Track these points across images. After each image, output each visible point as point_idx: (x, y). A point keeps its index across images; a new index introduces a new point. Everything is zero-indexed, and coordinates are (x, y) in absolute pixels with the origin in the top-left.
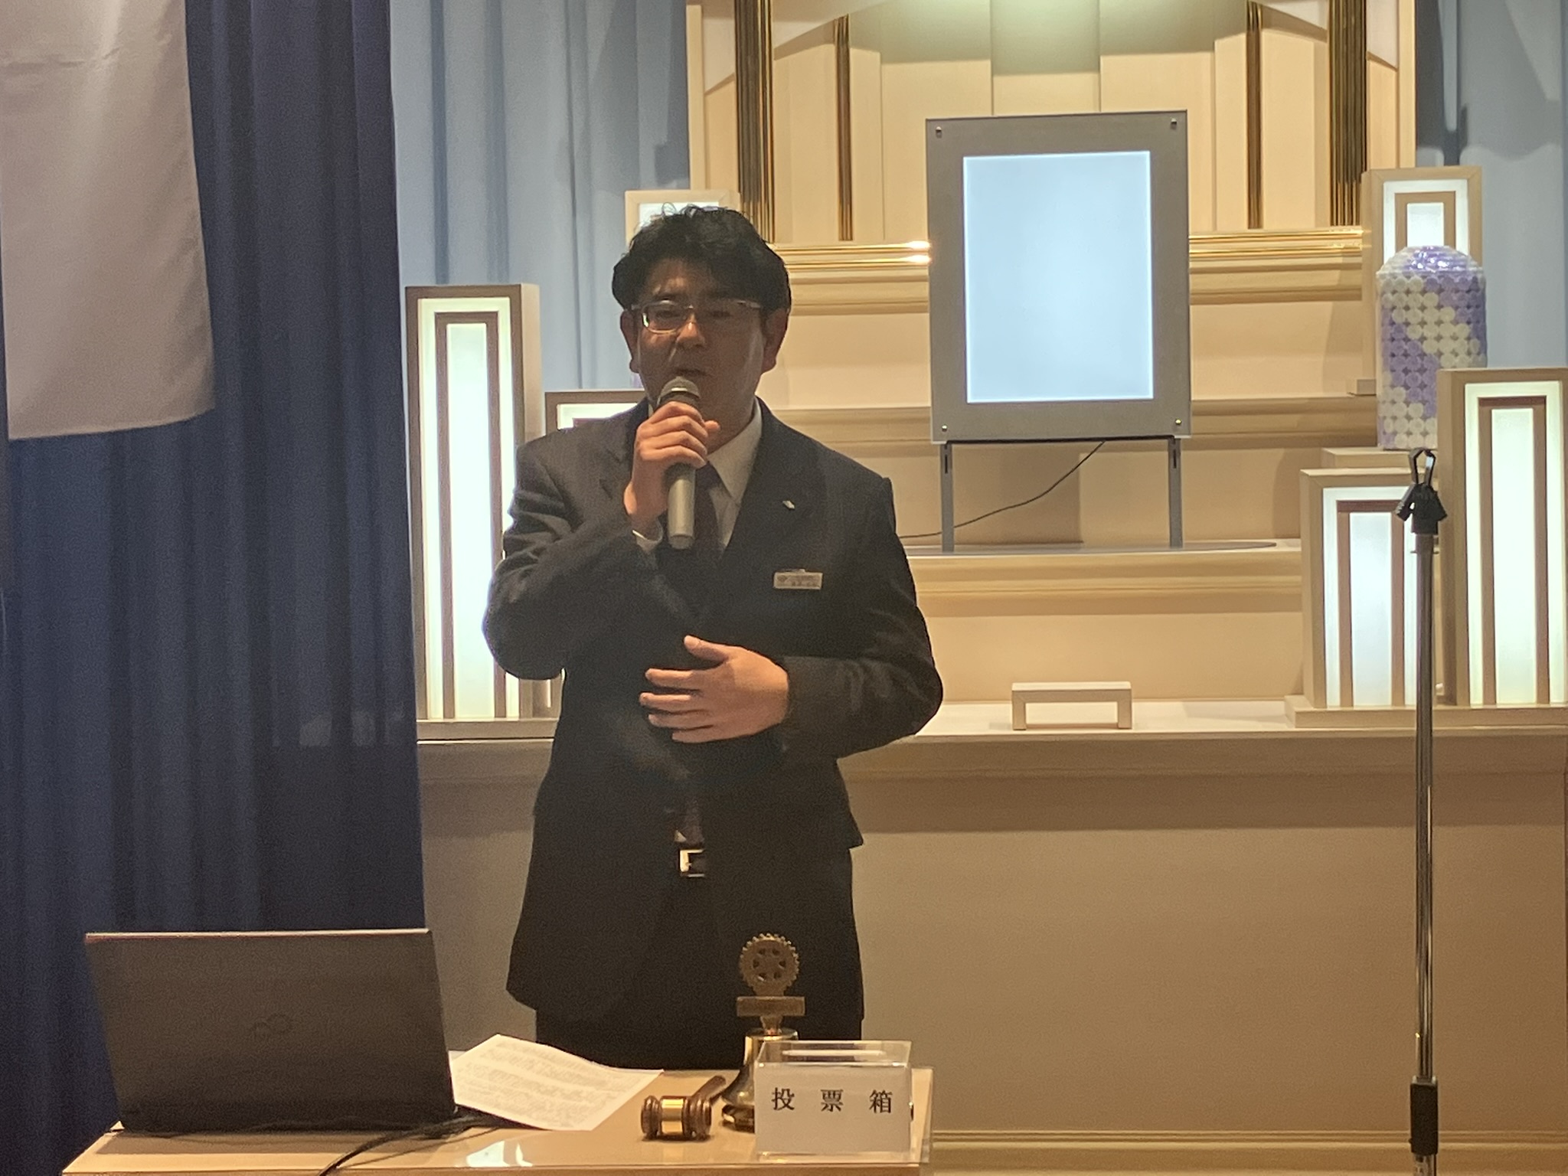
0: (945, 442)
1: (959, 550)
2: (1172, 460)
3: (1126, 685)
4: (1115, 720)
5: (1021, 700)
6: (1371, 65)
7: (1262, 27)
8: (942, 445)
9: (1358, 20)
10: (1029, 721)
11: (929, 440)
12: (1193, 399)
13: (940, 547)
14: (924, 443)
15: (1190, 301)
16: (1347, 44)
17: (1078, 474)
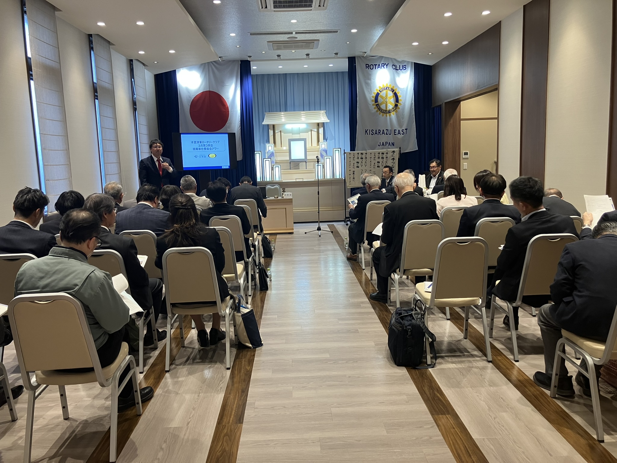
0: (290, 162)
1: (291, 170)
2: (306, 163)
6: (320, 134)
7: (312, 131)
12: (307, 159)
15: (307, 152)
17: (299, 164)
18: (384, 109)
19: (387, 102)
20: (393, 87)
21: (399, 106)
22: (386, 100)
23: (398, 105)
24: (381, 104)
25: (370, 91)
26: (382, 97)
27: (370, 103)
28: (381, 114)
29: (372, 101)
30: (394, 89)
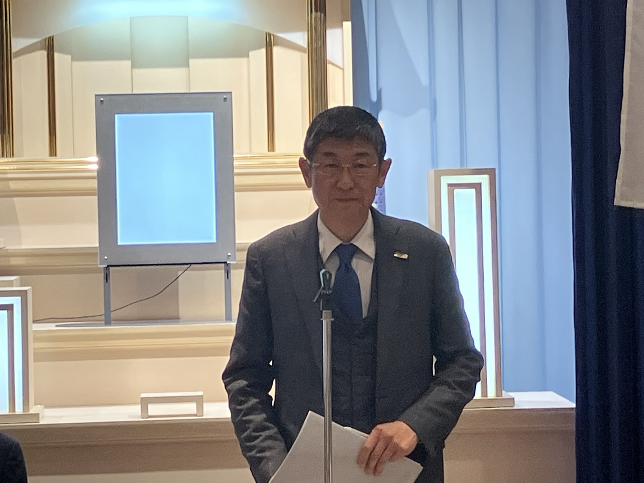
0: (106, 266)
1: (114, 324)
2: (226, 274)
3: (201, 393)
4: (195, 412)
5: (145, 403)
6: (329, 67)
7: (274, 45)
8: (104, 268)
9: (322, 43)
10: (150, 413)
11: (97, 265)
12: (237, 242)
13: (104, 322)
14: (95, 266)
15: (235, 190)
16: (317, 55)
17: (177, 283)
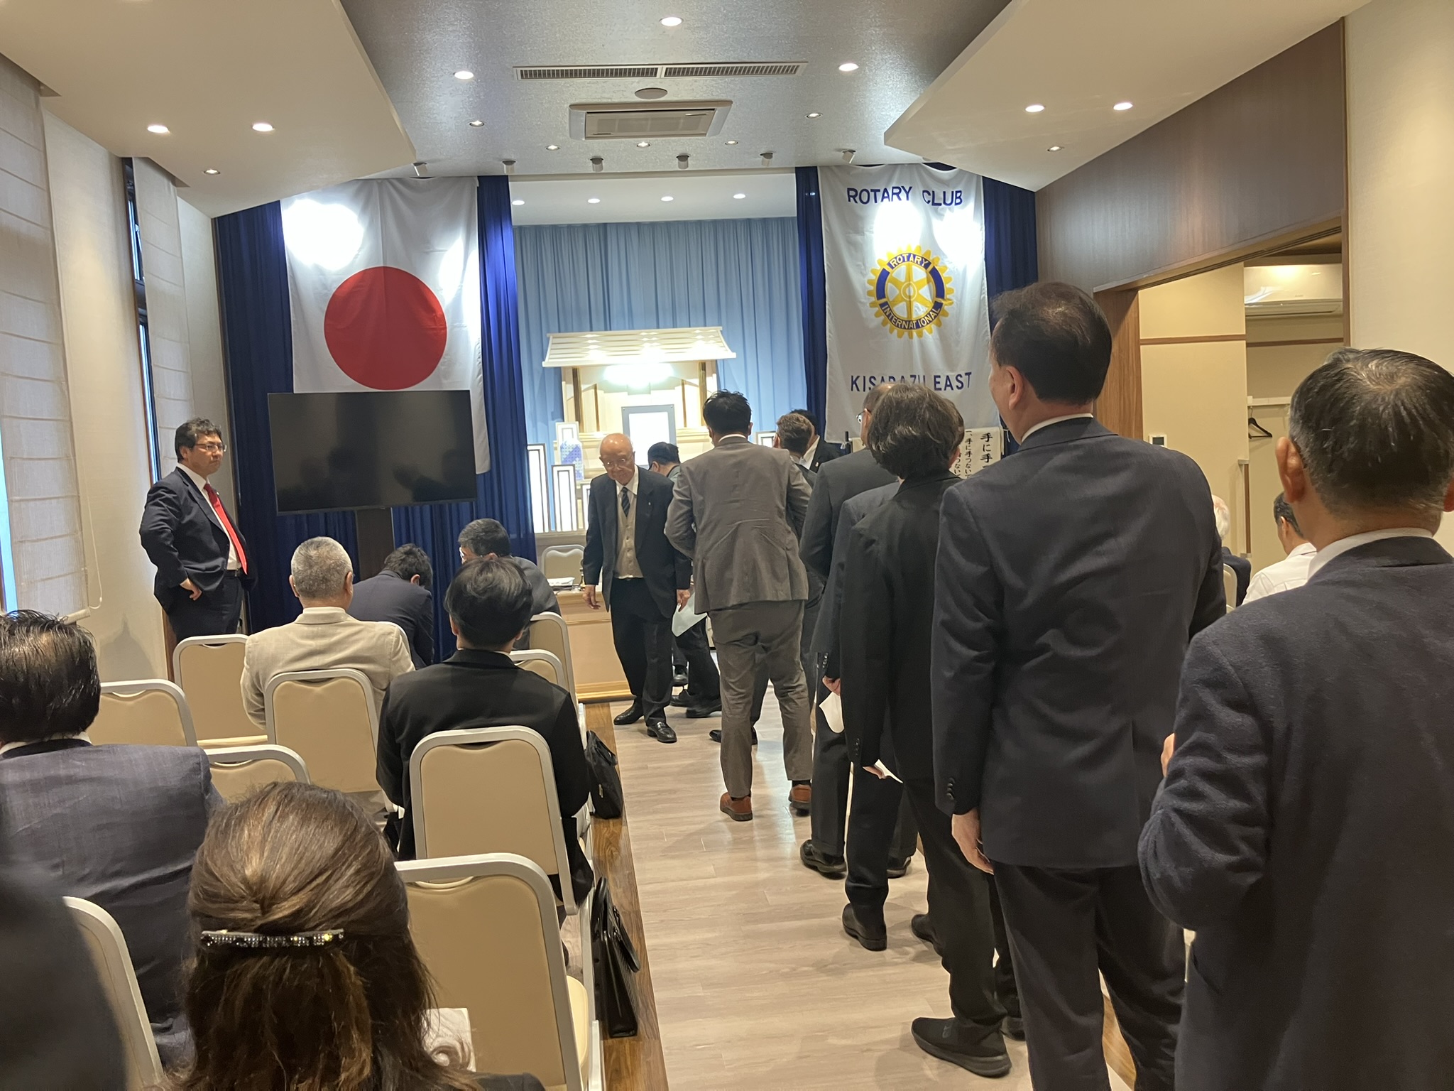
7: (685, 385)
18: (904, 315)
19: (910, 297)
20: (928, 253)
21: (945, 308)
22: (907, 289)
23: (942, 304)
24: (896, 302)
25: (863, 267)
26: (895, 282)
27: (863, 300)
28: (896, 331)
29: (869, 293)
30: (930, 259)
